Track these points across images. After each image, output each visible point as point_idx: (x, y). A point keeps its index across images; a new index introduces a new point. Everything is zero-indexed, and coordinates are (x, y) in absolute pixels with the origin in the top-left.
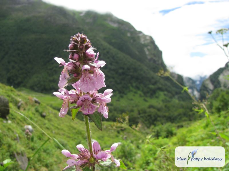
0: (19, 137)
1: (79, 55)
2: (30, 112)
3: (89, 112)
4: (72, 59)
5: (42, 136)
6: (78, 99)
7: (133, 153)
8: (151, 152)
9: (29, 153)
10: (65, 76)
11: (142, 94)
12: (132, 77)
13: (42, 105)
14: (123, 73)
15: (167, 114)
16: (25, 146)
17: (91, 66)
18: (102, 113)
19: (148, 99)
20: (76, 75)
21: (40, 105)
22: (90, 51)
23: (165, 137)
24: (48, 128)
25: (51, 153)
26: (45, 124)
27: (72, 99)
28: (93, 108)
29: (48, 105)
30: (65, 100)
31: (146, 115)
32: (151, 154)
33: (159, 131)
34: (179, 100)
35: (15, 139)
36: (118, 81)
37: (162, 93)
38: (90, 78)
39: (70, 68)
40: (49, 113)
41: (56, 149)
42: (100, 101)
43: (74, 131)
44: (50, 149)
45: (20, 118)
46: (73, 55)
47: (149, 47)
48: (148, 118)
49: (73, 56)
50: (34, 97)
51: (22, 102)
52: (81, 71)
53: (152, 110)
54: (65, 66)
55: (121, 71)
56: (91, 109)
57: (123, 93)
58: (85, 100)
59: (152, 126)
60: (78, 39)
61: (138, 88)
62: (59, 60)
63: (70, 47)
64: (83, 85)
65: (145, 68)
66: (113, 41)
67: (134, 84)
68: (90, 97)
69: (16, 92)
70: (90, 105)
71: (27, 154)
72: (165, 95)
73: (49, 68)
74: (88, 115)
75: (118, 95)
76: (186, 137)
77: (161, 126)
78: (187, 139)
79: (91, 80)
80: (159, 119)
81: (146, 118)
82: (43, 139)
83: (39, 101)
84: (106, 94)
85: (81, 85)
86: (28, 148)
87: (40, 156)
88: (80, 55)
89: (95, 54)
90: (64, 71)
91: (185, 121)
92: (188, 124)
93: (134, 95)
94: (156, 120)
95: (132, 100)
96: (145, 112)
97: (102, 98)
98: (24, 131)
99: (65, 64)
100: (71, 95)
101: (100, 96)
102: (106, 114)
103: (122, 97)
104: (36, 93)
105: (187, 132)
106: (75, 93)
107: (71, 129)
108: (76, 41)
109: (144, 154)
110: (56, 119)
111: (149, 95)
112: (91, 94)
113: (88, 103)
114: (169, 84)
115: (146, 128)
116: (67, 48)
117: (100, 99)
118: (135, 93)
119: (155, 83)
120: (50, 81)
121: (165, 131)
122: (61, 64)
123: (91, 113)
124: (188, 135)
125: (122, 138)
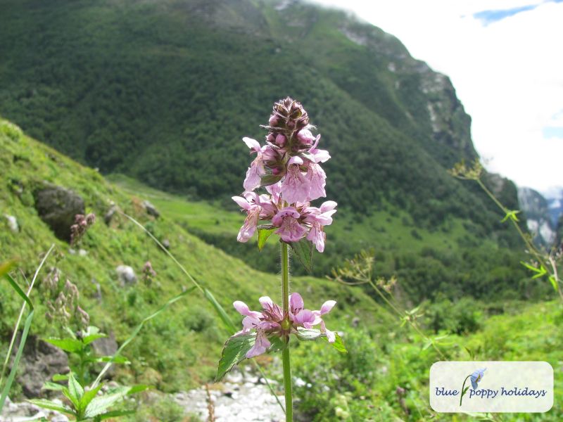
0: (102, 290)
1: (286, 137)
2: (133, 235)
3: (291, 238)
4: (272, 141)
5: (157, 295)
6: (276, 213)
7: (371, 363)
8: (415, 365)
9: (121, 331)
10: (257, 171)
11: (411, 221)
12: (390, 174)
13: (162, 220)
14: (369, 163)
15: (466, 276)
16: (113, 314)
17: (304, 159)
18: (314, 243)
19: (423, 233)
20: (276, 170)
21: (159, 219)
22: (306, 133)
23: (453, 332)
24: (171, 278)
25: (174, 338)
26: (166, 268)
27: (264, 213)
28: (299, 231)
29: (177, 222)
30: (251, 212)
31: (414, 271)
32: (415, 370)
33: (442, 315)
34: (501, 245)
35: (92, 296)
36: (354, 181)
37: (459, 222)
38: (300, 180)
39: (268, 157)
40: (177, 241)
41: (187, 330)
42: (312, 220)
43: (233, 291)
44: (172, 327)
45: (107, 245)
46: (275, 136)
47: (439, 105)
48: (419, 279)
49: (275, 138)
50: (147, 198)
51: (117, 208)
52: (286, 165)
53: (430, 261)
54: (260, 154)
55: (362, 156)
56: (295, 233)
57: (364, 211)
58: (287, 217)
59: (426, 302)
60: (286, 109)
61: (400, 203)
62: (250, 142)
63: (272, 121)
64: (288, 191)
65: (424, 155)
66: (352, 79)
67: (392, 194)
68: (296, 212)
69: (106, 183)
70: (294, 225)
71: (117, 332)
72: (466, 227)
73: (188, 131)
74: (290, 243)
75: (350, 216)
76: (505, 339)
77: (447, 303)
78: (509, 344)
79: (302, 183)
80: (444, 285)
81: (414, 279)
82: (157, 304)
83: (158, 211)
84: (324, 210)
85: (284, 189)
86: (119, 320)
87: (146, 342)
88: (288, 137)
89: (314, 138)
90: (256, 161)
91: (510, 297)
92: (517, 307)
93: (389, 220)
94: (436, 286)
95: (383, 230)
96: (411, 265)
97: (318, 217)
98: (115, 277)
99: (259, 150)
100: (263, 205)
101: (313, 211)
102: (320, 245)
103: (359, 221)
104: (152, 190)
105: (512, 326)
106: (268, 202)
107: (228, 285)
108: (283, 112)
109: (397, 368)
110: (193, 259)
111: (426, 222)
112: (297, 206)
113: (291, 222)
114: (479, 201)
115: (409, 304)
116: (267, 123)
117: (313, 218)
118: (393, 214)
119: (444, 196)
120: (188, 164)
121: (457, 318)
122: (253, 149)
123: (294, 239)
124: (513, 334)
125: (349, 321)
